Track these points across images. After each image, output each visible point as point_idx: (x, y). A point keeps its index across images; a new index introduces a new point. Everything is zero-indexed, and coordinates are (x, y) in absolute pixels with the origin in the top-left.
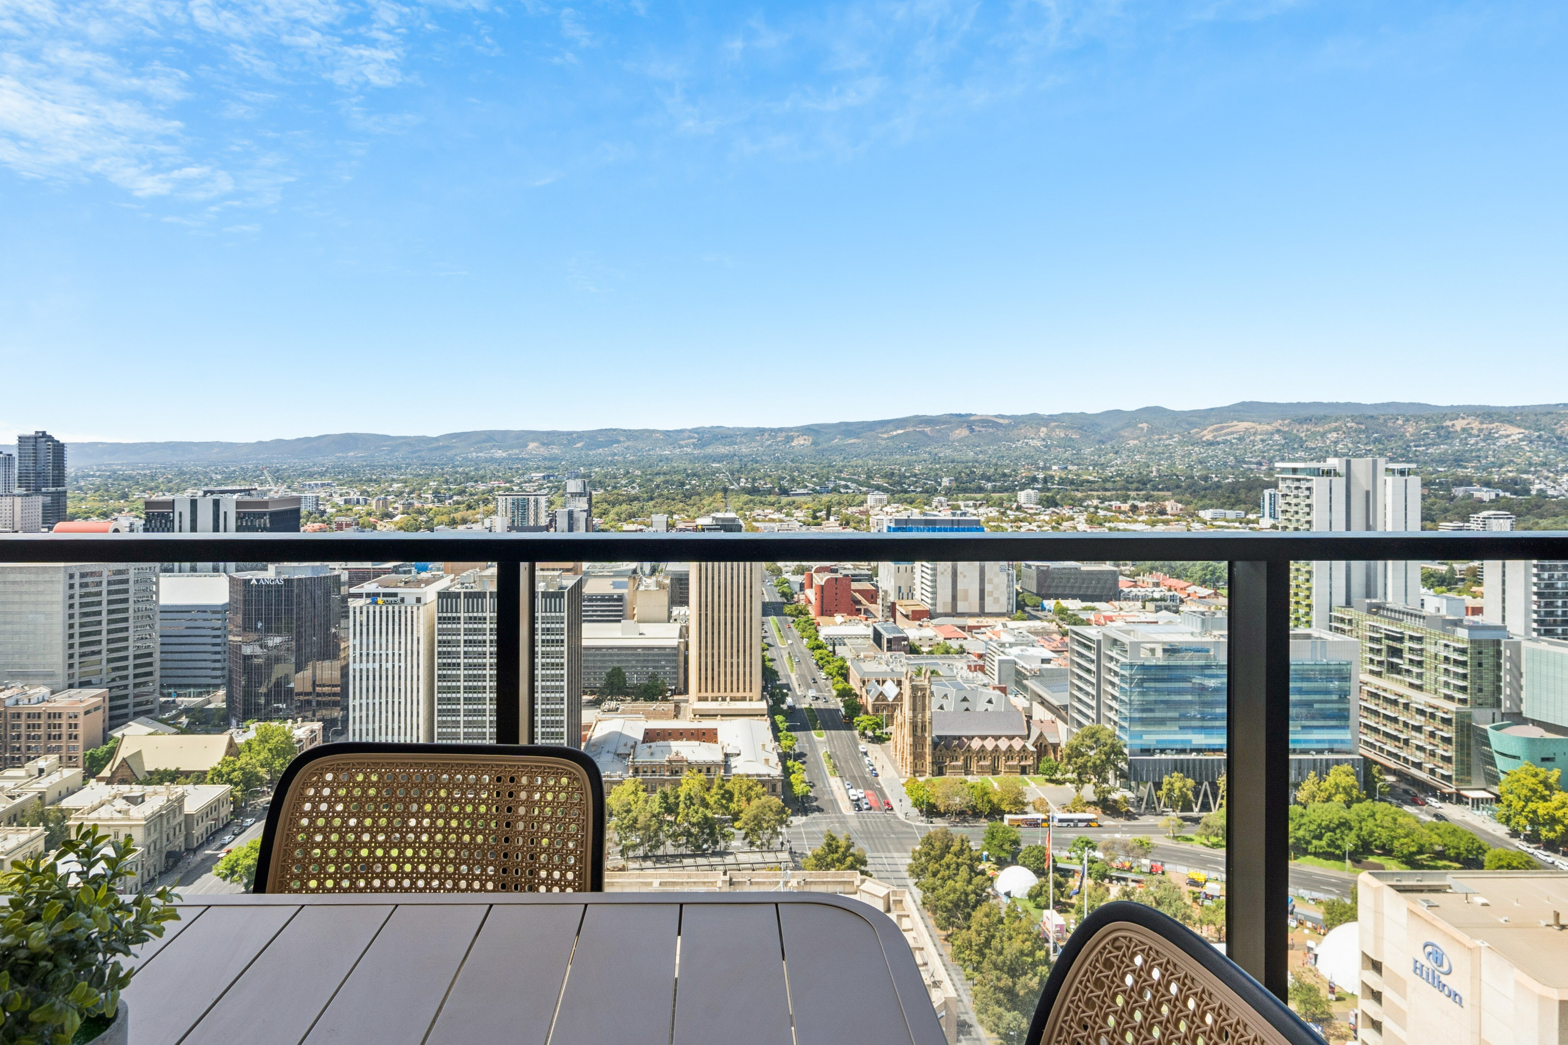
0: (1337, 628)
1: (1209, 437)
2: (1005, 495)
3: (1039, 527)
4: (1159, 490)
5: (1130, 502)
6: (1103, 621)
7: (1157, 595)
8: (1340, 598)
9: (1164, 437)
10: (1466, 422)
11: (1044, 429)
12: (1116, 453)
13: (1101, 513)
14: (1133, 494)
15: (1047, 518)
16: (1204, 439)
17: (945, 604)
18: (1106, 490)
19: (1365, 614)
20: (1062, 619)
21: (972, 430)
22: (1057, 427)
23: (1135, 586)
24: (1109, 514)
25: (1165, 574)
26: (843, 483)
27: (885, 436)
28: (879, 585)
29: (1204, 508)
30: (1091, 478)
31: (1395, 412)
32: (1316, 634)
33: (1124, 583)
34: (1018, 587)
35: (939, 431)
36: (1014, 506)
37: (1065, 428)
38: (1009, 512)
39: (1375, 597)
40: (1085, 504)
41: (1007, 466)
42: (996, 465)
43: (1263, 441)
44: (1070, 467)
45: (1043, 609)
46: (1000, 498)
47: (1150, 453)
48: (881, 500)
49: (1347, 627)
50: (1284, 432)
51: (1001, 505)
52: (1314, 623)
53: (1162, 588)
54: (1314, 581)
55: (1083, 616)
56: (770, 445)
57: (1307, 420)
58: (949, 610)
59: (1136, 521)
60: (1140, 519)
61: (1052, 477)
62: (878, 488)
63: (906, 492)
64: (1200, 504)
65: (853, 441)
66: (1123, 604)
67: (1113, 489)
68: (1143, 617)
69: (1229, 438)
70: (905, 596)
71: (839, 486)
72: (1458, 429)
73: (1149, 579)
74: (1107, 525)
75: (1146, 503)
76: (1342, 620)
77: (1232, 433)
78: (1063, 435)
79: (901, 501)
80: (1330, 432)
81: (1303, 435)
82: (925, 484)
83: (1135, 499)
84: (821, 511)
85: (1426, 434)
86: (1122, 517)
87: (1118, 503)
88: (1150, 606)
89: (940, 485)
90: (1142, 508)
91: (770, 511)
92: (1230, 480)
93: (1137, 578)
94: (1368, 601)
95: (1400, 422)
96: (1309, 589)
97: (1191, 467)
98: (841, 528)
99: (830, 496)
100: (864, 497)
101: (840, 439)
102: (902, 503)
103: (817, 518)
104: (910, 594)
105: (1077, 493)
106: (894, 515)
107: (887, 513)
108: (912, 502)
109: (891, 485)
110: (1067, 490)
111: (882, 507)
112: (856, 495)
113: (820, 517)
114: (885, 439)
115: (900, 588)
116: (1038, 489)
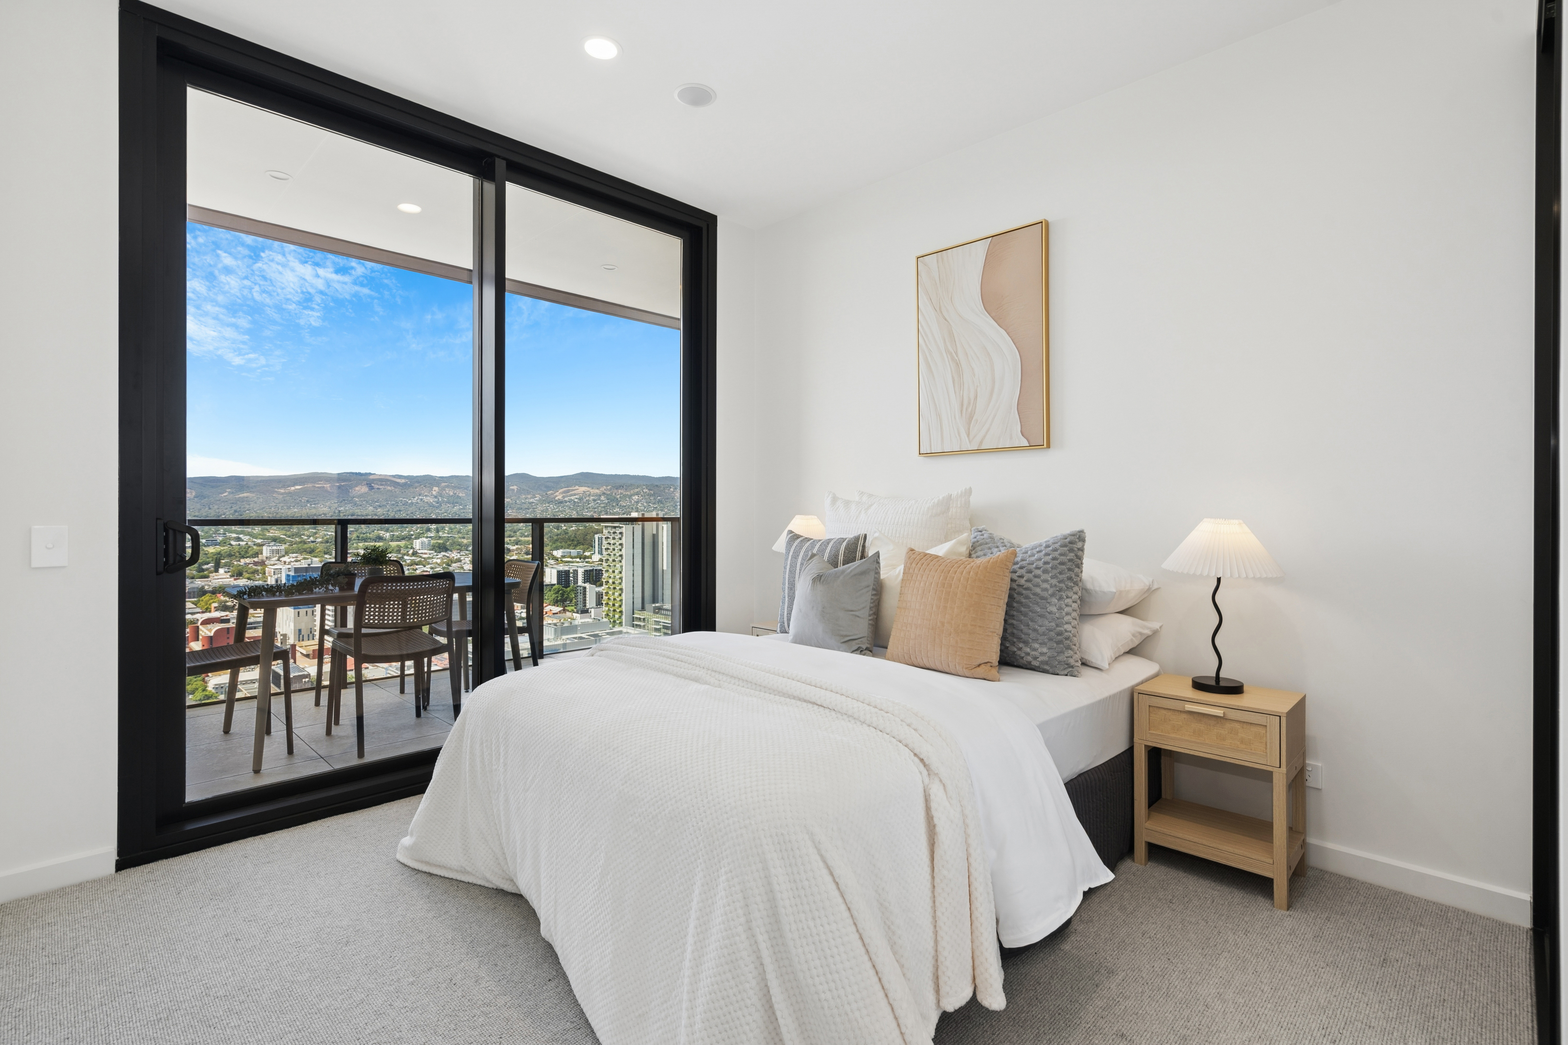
0: (636, 625)
1: (560, 497)
2: (402, 543)
3: (431, 568)
8: (638, 604)
9: (529, 496)
11: (436, 489)
15: (439, 561)
16: (557, 498)
19: (652, 614)
21: (371, 488)
22: (447, 486)
26: (234, 535)
27: (282, 491)
29: (557, 548)
32: (625, 630)
35: (340, 488)
36: (411, 552)
37: (454, 488)
38: (406, 557)
39: (658, 602)
43: (594, 500)
46: (398, 546)
47: (519, 509)
48: (278, 551)
49: (642, 624)
50: (607, 495)
51: (398, 551)
52: (624, 624)
54: (624, 595)
57: (621, 487)
62: (275, 540)
63: (305, 543)
64: (554, 546)
65: (245, 495)
69: (572, 498)
70: (303, 636)
71: (230, 539)
75: (516, 546)
76: (640, 619)
77: (575, 495)
78: (451, 494)
79: (299, 551)
80: (634, 495)
81: (618, 497)
84: (208, 563)
90: (513, 551)
92: (573, 528)
94: (654, 605)
95: (672, 490)
96: (621, 600)
98: (232, 579)
99: (218, 548)
100: (258, 548)
101: (229, 493)
102: (301, 553)
103: (203, 570)
104: (311, 636)
105: (463, 540)
106: (292, 564)
107: (285, 562)
108: (311, 552)
109: (289, 537)
110: (455, 538)
111: (280, 557)
112: (249, 547)
113: (207, 569)
114: (282, 494)
115: (300, 631)
116: (430, 537)
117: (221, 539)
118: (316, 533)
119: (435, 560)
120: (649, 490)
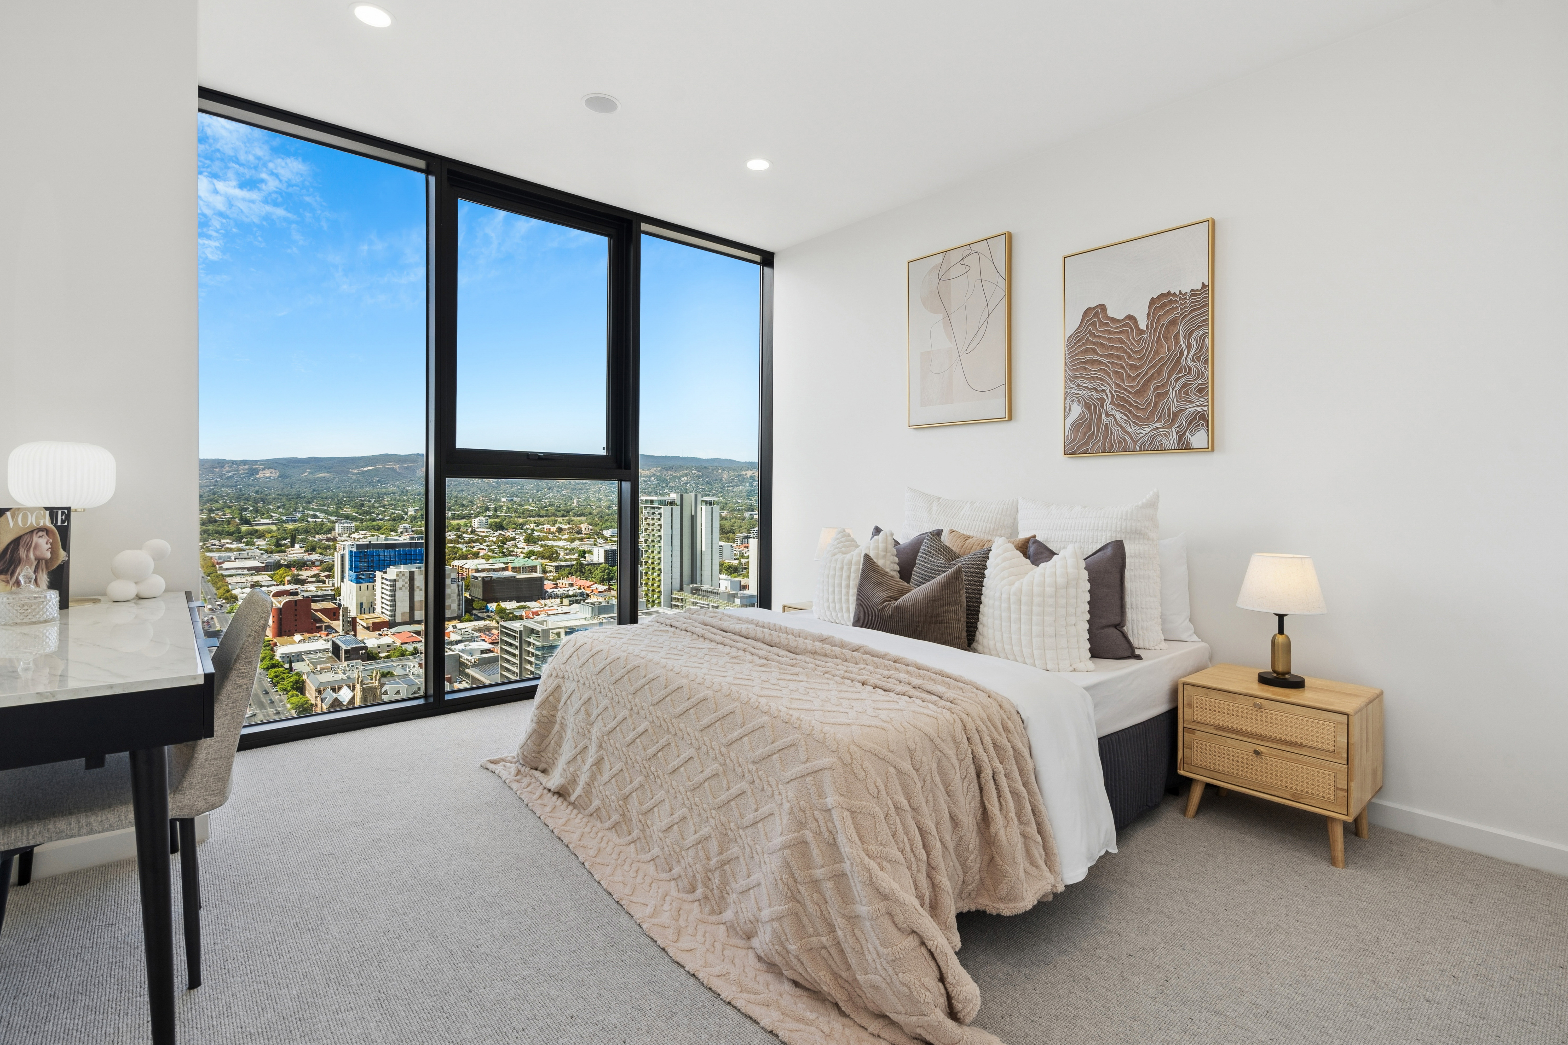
0: (674, 605)
2: (462, 522)
3: (488, 546)
4: (578, 516)
5: (557, 525)
6: (531, 616)
7: (571, 593)
8: (677, 584)
10: (752, 472)
12: (550, 489)
13: (536, 534)
14: (559, 519)
15: (495, 539)
17: (403, 614)
18: (540, 516)
19: (690, 594)
20: (501, 617)
23: (556, 587)
24: (541, 534)
25: (577, 578)
26: (311, 513)
27: (356, 471)
28: (342, 603)
30: (530, 508)
31: (718, 465)
33: (548, 585)
34: (467, 595)
35: (407, 468)
36: (469, 530)
38: (465, 535)
39: (696, 583)
40: (525, 527)
41: (465, 499)
42: (457, 497)
44: (515, 499)
45: (488, 611)
46: (458, 524)
47: (573, 489)
48: (348, 528)
51: (458, 529)
53: (575, 587)
55: (517, 613)
56: (232, 477)
57: (670, 468)
58: (407, 619)
59: (561, 539)
60: (563, 538)
61: (501, 507)
62: (347, 517)
63: (374, 520)
64: (604, 525)
65: (323, 475)
66: (548, 602)
67: (546, 516)
68: (560, 610)
70: (367, 610)
71: (307, 516)
72: (749, 476)
73: (566, 581)
74: (540, 543)
75: (568, 526)
76: (678, 599)
79: (368, 528)
80: (683, 476)
82: (393, 513)
83: (561, 523)
84: (285, 539)
85: (733, 479)
86: (550, 536)
87: (549, 527)
88: (566, 601)
89: (407, 514)
90: (565, 530)
91: (228, 541)
93: (558, 582)
94: (692, 586)
95: (720, 471)
96: (660, 581)
97: (600, 500)
98: (306, 554)
99: (296, 525)
100: (331, 525)
101: (309, 473)
102: (370, 530)
103: (281, 545)
104: (371, 609)
105: (519, 519)
106: (361, 540)
107: (355, 539)
108: (379, 529)
109: (360, 515)
110: (512, 517)
111: (350, 534)
112: (324, 524)
113: (285, 545)
114: (356, 474)
115: (362, 604)
116: (489, 516)
117: (299, 516)
118: (385, 511)
119: (491, 538)
120: (698, 471)
